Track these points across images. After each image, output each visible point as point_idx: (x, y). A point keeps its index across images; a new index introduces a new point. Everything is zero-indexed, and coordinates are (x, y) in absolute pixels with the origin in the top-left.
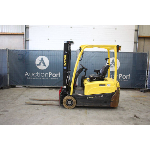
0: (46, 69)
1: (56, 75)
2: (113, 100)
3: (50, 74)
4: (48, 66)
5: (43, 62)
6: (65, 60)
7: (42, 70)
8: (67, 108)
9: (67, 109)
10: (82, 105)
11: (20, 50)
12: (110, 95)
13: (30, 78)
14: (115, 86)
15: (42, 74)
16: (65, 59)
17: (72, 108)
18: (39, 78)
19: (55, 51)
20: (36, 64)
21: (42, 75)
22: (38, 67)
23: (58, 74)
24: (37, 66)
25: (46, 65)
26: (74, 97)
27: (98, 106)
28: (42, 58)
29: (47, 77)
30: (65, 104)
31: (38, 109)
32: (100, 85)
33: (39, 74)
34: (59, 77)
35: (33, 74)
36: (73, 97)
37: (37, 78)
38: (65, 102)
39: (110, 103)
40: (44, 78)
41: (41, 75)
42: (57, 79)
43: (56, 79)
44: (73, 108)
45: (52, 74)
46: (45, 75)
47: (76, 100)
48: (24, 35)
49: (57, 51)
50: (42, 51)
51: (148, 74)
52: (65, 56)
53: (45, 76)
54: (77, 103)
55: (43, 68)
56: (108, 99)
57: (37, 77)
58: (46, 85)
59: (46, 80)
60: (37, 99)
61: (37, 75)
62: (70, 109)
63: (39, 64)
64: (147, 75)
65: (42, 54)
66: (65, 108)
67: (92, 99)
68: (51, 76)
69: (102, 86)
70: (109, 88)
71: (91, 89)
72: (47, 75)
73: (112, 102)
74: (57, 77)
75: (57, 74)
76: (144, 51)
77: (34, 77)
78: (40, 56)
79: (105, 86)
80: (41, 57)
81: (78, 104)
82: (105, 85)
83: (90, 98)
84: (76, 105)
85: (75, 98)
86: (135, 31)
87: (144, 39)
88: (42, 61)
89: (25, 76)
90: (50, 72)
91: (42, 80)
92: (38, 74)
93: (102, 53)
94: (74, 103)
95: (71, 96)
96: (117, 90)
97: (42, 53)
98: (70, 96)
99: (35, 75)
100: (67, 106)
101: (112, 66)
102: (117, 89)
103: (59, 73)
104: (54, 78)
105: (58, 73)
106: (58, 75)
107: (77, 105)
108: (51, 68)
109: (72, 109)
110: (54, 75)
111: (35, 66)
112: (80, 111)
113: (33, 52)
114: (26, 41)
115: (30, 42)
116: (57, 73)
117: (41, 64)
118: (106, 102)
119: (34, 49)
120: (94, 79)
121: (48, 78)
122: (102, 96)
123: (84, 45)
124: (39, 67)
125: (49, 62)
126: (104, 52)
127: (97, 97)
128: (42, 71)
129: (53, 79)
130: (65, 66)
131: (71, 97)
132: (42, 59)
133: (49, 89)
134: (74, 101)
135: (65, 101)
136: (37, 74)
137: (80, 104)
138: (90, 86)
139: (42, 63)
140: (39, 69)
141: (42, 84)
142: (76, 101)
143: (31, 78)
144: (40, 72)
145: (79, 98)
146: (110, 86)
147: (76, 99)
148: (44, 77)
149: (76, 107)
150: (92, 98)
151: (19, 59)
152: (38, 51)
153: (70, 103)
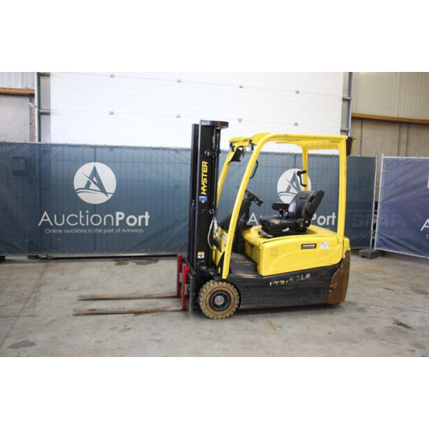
0: (107, 201)
1: (138, 220)
2: (334, 285)
3: (120, 216)
4: (115, 194)
5: (99, 180)
6: (203, 175)
7: (95, 205)
8: (213, 318)
9: (212, 321)
10: (254, 306)
11: (23, 144)
12: (329, 272)
13: (54, 231)
14: (340, 246)
15: (95, 217)
16: (204, 173)
17: (228, 315)
18: (85, 231)
19: (135, 148)
20: (75, 189)
21: (96, 220)
23: (143, 216)
24: (79, 194)
25: (107, 191)
26: (232, 284)
27: (297, 304)
28: (95, 169)
29: (109, 226)
30: (206, 305)
31: (129, 329)
32: (303, 247)
33: (85, 217)
34: (147, 224)
35: (66, 218)
36: (229, 284)
37: (77, 231)
38: (208, 299)
39: (328, 292)
40: (100, 231)
41: (90, 220)
42: (141, 231)
43: (136, 231)
44: (230, 316)
45: (126, 217)
46: (103, 220)
47: (238, 291)
48: (33, 95)
49: (140, 148)
50: (95, 147)
51: (378, 211)
52: (205, 164)
53: (105, 224)
54: (240, 300)
55: (100, 199)
56: (322, 283)
57: (79, 226)
58: (107, 251)
59: (107, 234)
60: (105, 297)
61: (77, 220)
62: (222, 318)
63: (84, 187)
64: (376, 213)
65: (95, 157)
66: (208, 318)
67: (283, 285)
68: (123, 222)
69: (306, 248)
70: (326, 253)
71: (280, 257)
72: (109, 220)
73: (332, 289)
74: (140, 224)
75: (140, 217)
76: (360, 154)
77: (70, 228)
78: (89, 162)
79: (315, 247)
80: (92, 168)
81: (244, 304)
82: (316, 245)
83: (277, 283)
84: (239, 307)
85: (235, 287)
86: (344, 100)
87: (362, 123)
88: (95, 179)
89: (40, 224)
90: (119, 211)
91: (95, 235)
92: (81, 216)
93: (266, 156)
94: (232, 300)
95: (223, 281)
96: (344, 256)
97: (95, 153)
98: (220, 283)
99: (72, 220)
100: (212, 311)
101: (291, 191)
102: (346, 253)
103: (147, 213)
104: (132, 228)
105: (144, 214)
106: (143, 220)
107: (241, 307)
108: (124, 199)
109: (226, 318)
110: (132, 221)
111: (73, 194)
112: (251, 321)
113: (67, 149)
114: (40, 114)
115: (53, 118)
116: (141, 215)
117: (93, 186)
118: (317, 291)
120: (283, 231)
121: (112, 231)
122: (308, 276)
123: (264, 135)
124: (85, 197)
125: (117, 181)
126: (272, 153)
127: (295, 280)
128: (95, 208)
129: (129, 230)
130: (203, 193)
131: (225, 283)
132: (95, 171)
133: (115, 263)
134: (232, 296)
135: (209, 296)
136: (79, 217)
137: (249, 304)
138: (275, 249)
139: (95, 183)
140: (85, 202)
141: (95, 246)
142: (240, 295)
143: (60, 231)
144: (87, 212)
145: (246, 287)
146: (327, 248)
147: (241, 290)
148: (101, 226)
149: (239, 312)
150: (283, 282)
151: (15, 173)
152: (80, 149)
153: (220, 303)
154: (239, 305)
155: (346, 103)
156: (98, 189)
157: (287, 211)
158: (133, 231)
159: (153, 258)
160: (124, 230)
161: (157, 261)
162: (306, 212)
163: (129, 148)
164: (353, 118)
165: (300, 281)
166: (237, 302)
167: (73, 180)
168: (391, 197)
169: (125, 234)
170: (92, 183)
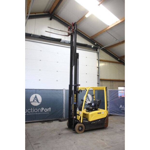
0: (39, 105)
1: (47, 110)
2: (106, 122)
4: (41, 103)
5: (37, 99)
7: (36, 106)
8: (79, 133)
10: (88, 129)
12: (104, 119)
14: (106, 113)
17: (82, 132)
18: (33, 114)
19: (47, 90)
20: (30, 101)
21: (36, 110)
22: (32, 103)
25: (39, 102)
27: (98, 128)
32: (98, 113)
33: (33, 110)
34: (50, 111)
35: (27, 110)
37: (30, 114)
40: (37, 114)
41: (34, 111)
42: (48, 113)
43: (47, 113)
47: (85, 125)
50: (36, 90)
53: (38, 111)
54: (85, 128)
56: (103, 122)
57: (31, 113)
58: (39, 119)
59: (39, 114)
61: (30, 111)
63: (33, 101)
65: (36, 92)
67: (94, 123)
68: (43, 111)
69: (99, 114)
70: (103, 114)
71: (93, 117)
72: (39, 110)
73: (105, 123)
74: (48, 111)
75: (48, 109)
77: (28, 113)
78: (34, 94)
79: (101, 113)
83: (93, 123)
85: (84, 125)
87: (102, 81)
88: (36, 99)
90: (42, 108)
91: (35, 115)
92: (32, 110)
96: (107, 115)
98: (81, 124)
100: (79, 131)
101: (87, 100)
103: (50, 108)
104: (46, 112)
105: (49, 108)
106: (49, 110)
107: (85, 130)
108: (43, 104)
109: (82, 133)
110: (46, 110)
113: (28, 90)
117: (35, 101)
118: (102, 124)
119: (29, 88)
120: (93, 110)
121: (40, 113)
122: (100, 120)
125: (42, 99)
128: (36, 107)
129: (45, 113)
132: (36, 97)
133: (41, 123)
135: (78, 128)
138: (92, 115)
139: (36, 100)
141: (35, 118)
142: (85, 127)
146: (103, 113)
149: (85, 131)
150: (94, 122)
152: (32, 90)
153: (81, 129)
154: (85, 129)
155: (98, 76)
156: (37, 101)
157: (92, 105)
158: (46, 113)
159: (51, 121)
160: (44, 113)
161: (52, 122)
162: (98, 105)
163: (45, 90)
164: (100, 80)
165: (98, 122)
166: (84, 128)
167: (30, 99)
168: (111, 100)
169: (44, 114)
170: (35, 100)
